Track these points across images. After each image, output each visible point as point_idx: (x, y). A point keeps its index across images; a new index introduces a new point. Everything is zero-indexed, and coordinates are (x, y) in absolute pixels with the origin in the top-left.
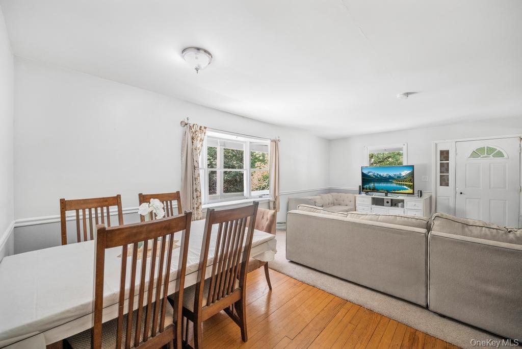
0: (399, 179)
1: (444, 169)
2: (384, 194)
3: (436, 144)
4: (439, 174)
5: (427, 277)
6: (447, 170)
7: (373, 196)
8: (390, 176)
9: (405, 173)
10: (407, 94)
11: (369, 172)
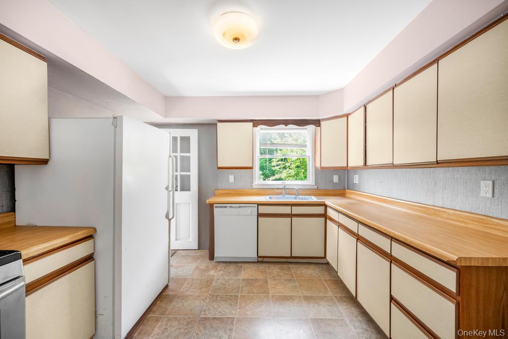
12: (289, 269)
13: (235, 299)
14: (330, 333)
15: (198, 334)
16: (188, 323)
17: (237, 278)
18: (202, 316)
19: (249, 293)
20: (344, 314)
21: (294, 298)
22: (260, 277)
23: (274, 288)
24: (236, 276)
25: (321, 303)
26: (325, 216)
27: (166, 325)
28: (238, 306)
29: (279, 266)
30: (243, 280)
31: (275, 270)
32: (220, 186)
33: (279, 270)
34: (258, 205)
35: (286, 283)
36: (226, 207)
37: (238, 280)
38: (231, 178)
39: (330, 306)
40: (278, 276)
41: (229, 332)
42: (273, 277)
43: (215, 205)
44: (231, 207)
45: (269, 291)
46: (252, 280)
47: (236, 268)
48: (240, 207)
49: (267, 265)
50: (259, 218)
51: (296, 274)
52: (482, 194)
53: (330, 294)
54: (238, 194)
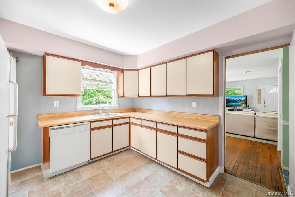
0: (241, 101)
1: (259, 97)
2: (233, 108)
3: (256, 87)
4: (257, 99)
5: (254, 128)
6: (261, 98)
7: (229, 108)
8: (237, 100)
9: (243, 99)
10: (247, 72)
11: (229, 98)
12: (113, 159)
14: (155, 180)
17: (81, 181)
19: (99, 185)
20: (153, 169)
21: (128, 174)
22: (99, 172)
23: (113, 174)
25: (141, 169)
26: (129, 123)
29: (106, 160)
30: (88, 179)
31: (105, 163)
32: (43, 112)
33: (107, 163)
34: (90, 122)
35: (117, 168)
36: (63, 128)
37: (84, 181)
38: (56, 104)
39: (146, 168)
40: (110, 166)
42: (107, 168)
43: (50, 128)
44: (68, 127)
45: (111, 177)
46: (95, 176)
47: (75, 175)
48: (76, 126)
49: (97, 163)
50: (92, 132)
51: (119, 161)
52: (193, 106)
53: (142, 163)
54: (63, 116)
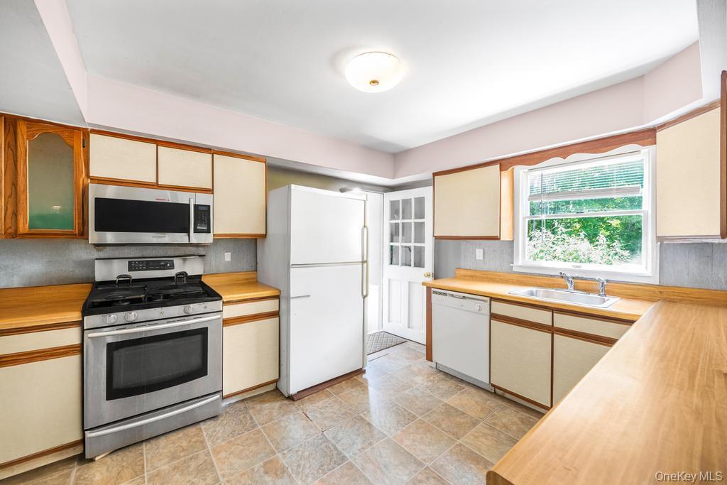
13: (408, 419)
15: (341, 427)
16: (345, 413)
17: (440, 399)
18: (361, 415)
19: (434, 422)
22: (474, 413)
23: (476, 437)
24: (442, 396)
27: (329, 404)
28: (404, 428)
30: (445, 405)
31: (510, 416)
32: (463, 265)
34: (492, 299)
35: (505, 442)
36: (445, 294)
37: (439, 402)
38: (479, 253)
41: (366, 444)
42: (495, 424)
43: (432, 290)
44: (452, 295)
45: (463, 436)
46: (457, 411)
47: (453, 387)
48: (464, 297)
49: (504, 403)
50: (492, 321)
54: (487, 278)
